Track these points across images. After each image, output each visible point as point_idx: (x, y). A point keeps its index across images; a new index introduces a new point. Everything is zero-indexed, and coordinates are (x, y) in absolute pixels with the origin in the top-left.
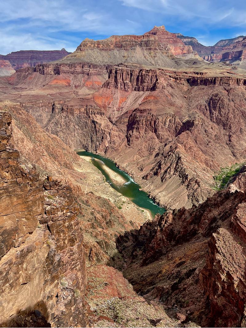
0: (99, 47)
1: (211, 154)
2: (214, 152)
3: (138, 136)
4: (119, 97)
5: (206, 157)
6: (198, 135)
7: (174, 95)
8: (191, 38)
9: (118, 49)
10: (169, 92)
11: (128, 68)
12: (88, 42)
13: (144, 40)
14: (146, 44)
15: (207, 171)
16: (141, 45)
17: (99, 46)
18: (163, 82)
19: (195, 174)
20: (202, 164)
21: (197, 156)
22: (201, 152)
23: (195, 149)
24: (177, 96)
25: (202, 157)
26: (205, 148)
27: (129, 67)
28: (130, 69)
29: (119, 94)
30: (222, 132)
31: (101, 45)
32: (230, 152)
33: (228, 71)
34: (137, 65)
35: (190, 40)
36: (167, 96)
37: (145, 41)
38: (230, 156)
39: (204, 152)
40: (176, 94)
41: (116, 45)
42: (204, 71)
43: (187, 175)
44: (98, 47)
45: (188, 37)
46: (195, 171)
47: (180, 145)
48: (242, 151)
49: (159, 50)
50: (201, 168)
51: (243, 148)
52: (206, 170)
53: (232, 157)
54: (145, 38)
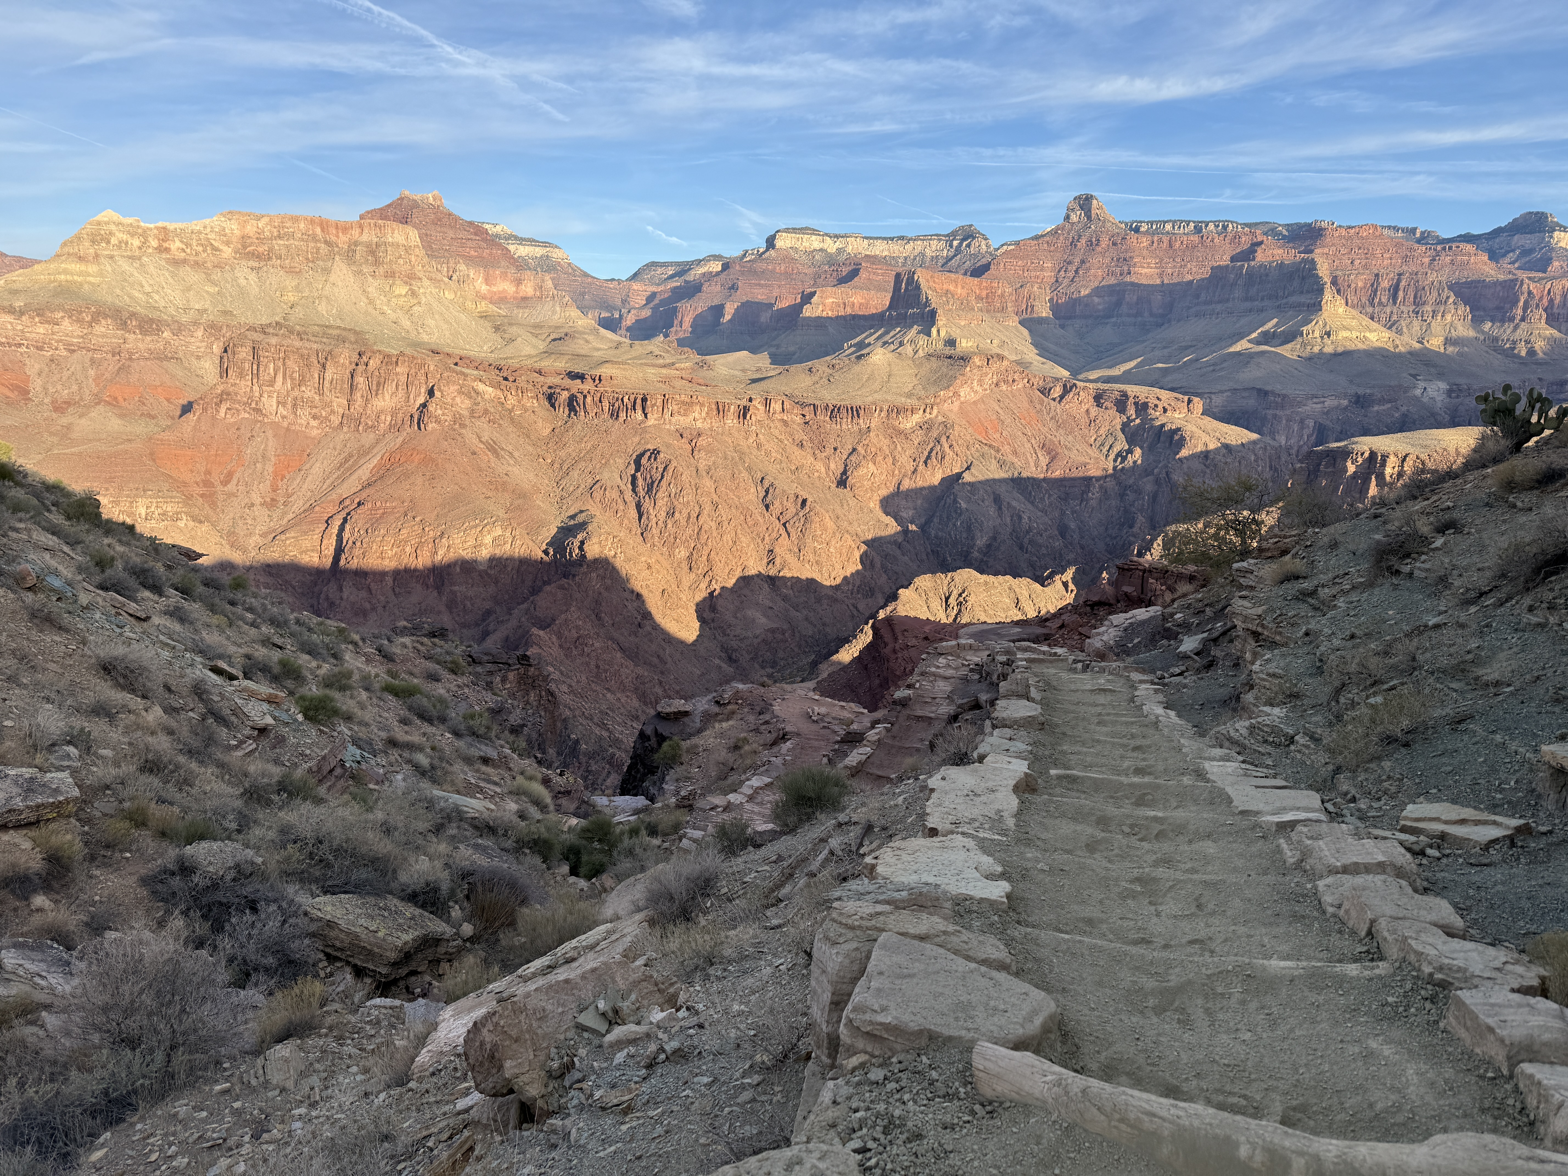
0: (167, 250)
1: (655, 660)
2: (664, 650)
3: (368, 606)
4: (271, 453)
5: (640, 670)
6: (605, 594)
7: (503, 449)
8: (546, 244)
9: (256, 264)
10: (479, 438)
11: (307, 345)
12: (113, 227)
13: (365, 238)
14: (373, 253)
16: (349, 256)
17: (166, 245)
18: (453, 399)
19: (605, 734)
20: (627, 697)
21: (606, 671)
22: (619, 655)
23: (597, 645)
24: (516, 454)
25: (625, 671)
26: (632, 638)
27: (313, 339)
28: (315, 346)
29: (270, 444)
30: (684, 580)
31: (178, 244)
32: (718, 650)
33: (685, 375)
34: (344, 333)
35: (539, 251)
36: (474, 453)
37: (368, 245)
38: (717, 661)
39: (632, 654)
40: (510, 448)
41: (245, 247)
42: (605, 371)
43: (577, 742)
44: (161, 250)
45: (532, 242)
46: (603, 726)
47: (541, 633)
48: (756, 641)
49: (426, 282)
50: (622, 710)
51: (758, 632)
53: (724, 666)
54: (366, 230)
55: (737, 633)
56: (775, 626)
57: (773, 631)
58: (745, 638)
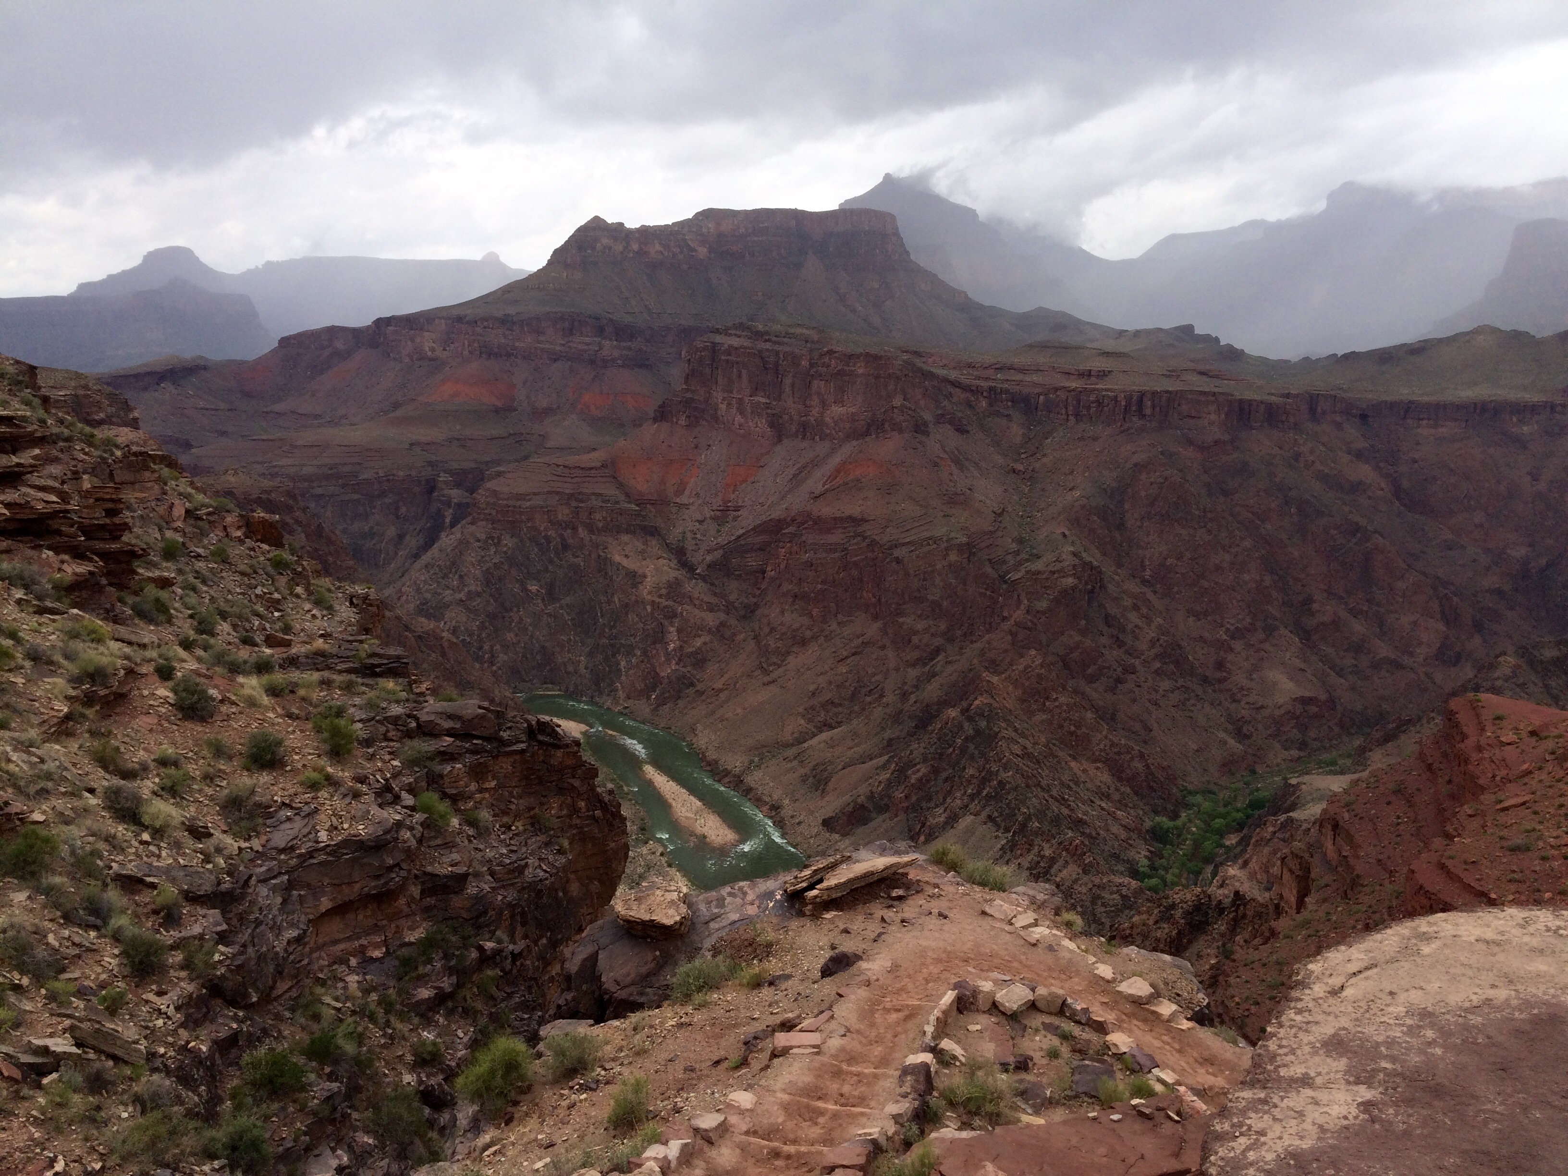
0: (647, 253)
1: (1137, 726)
2: (1150, 713)
4: (724, 464)
5: (1114, 737)
7: (967, 459)
9: (731, 264)
10: (943, 447)
11: (767, 345)
13: (840, 229)
15: (1119, 801)
16: (825, 250)
17: (645, 248)
19: (1065, 811)
20: (1096, 769)
22: (1089, 715)
23: (1062, 699)
24: (982, 464)
25: (1096, 736)
26: (1108, 696)
27: (775, 339)
29: (725, 452)
31: (658, 247)
32: (1223, 719)
33: (1202, 367)
34: (806, 332)
36: (936, 465)
38: (1222, 735)
39: (1105, 715)
40: (976, 458)
41: (721, 246)
42: (1096, 365)
44: (642, 253)
46: (1064, 801)
47: (995, 679)
48: (1277, 712)
50: (1089, 785)
51: (1281, 701)
52: (1116, 796)
53: (1231, 742)
55: (1251, 699)
56: (1307, 694)
57: (1305, 701)
58: (1262, 707)
